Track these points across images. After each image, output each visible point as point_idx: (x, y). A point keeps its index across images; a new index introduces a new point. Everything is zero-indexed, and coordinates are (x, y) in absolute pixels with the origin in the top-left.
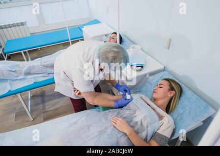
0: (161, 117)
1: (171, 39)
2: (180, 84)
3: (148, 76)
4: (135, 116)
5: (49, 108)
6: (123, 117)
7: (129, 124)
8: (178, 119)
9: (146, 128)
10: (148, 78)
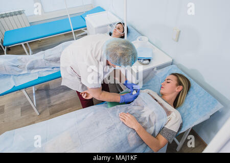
0: (168, 113)
1: (180, 32)
2: (189, 78)
3: (155, 69)
4: (143, 112)
5: (55, 102)
6: (131, 113)
7: (138, 120)
8: (185, 114)
9: (154, 124)
10: (155, 72)
